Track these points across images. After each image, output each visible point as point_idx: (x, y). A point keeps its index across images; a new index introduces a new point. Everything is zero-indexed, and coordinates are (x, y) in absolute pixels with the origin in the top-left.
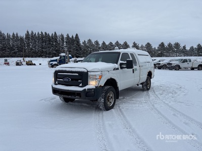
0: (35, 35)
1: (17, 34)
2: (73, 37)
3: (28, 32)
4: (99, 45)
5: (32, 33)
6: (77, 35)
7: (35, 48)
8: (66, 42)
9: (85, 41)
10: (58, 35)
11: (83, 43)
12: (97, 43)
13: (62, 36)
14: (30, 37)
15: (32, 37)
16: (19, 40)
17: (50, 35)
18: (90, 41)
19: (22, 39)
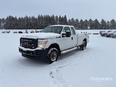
0: (43, 17)
1: (34, 17)
2: (63, 17)
3: (39, 15)
4: (79, 21)
5: (41, 16)
6: (65, 16)
7: (42, 24)
8: (59, 20)
9: (70, 19)
10: (54, 16)
11: (69, 21)
12: (77, 20)
13: (57, 17)
14: (40, 18)
15: (41, 18)
16: (34, 20)
17: (51, 16)
18: (73, 19)
19: (36, 19)
